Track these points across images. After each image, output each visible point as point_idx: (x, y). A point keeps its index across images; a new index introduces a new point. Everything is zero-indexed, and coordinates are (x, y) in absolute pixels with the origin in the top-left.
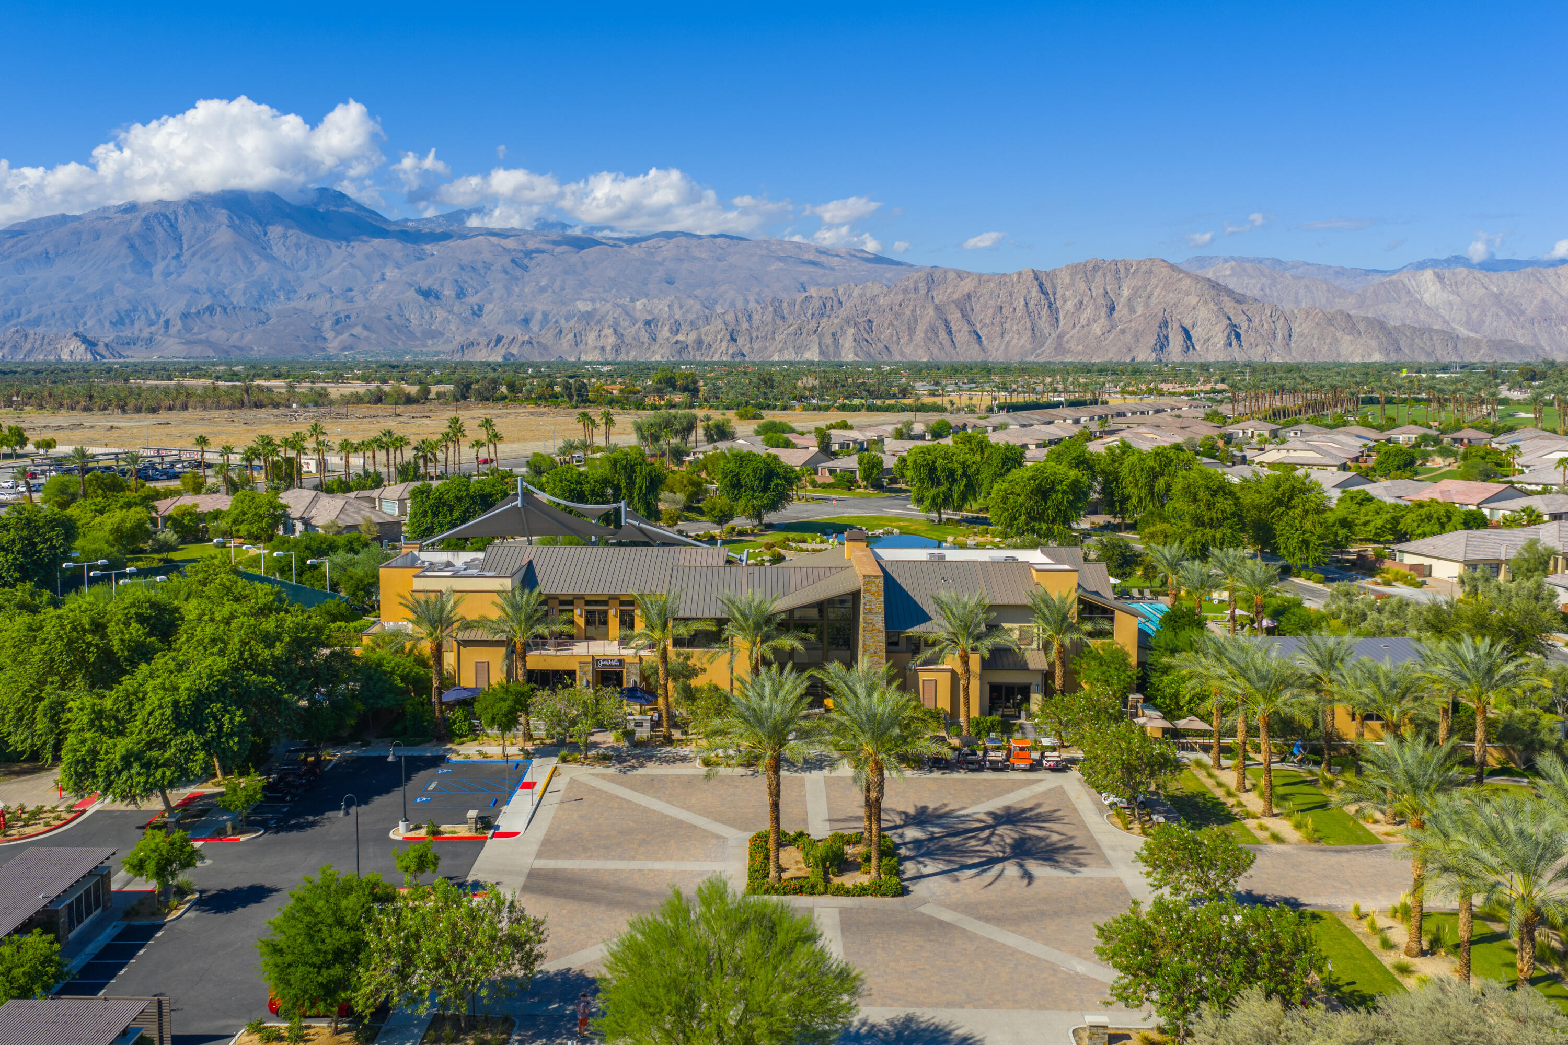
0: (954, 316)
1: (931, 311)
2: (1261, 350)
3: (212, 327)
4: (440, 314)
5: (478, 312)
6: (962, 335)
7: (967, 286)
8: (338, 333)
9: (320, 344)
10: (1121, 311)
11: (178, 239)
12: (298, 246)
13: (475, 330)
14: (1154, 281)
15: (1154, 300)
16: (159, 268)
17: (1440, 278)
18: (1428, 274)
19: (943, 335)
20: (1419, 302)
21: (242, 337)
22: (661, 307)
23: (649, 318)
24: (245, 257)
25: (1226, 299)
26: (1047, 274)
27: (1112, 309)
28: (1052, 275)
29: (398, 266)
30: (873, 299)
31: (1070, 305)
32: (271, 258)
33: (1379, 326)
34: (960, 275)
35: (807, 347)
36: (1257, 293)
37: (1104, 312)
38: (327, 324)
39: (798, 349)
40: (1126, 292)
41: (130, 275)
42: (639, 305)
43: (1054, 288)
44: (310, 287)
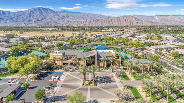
2: (140, 24)
3: (38, 22)
4: (60, 21)
5: (64, 21)
7: (112, 18)
11: (34, 13)
12: (46, 14)
14: (130, 18)
16: (32, 16)
17: (158, 17)
19: (109, 23)
20: (156, 19)
24: (41, 15)
25: (137, 19)
26: (120, 17)
29: (56, 16)
30: (103, 20)
31: (122, 20)
33: (151, 22)
35: (96, 24)
36: (140, 19)
37: (125, 21)
38: (49, 22)
40: (127, 19)
41: (29, 17)
42: (80, 20)
44: (47, 18)
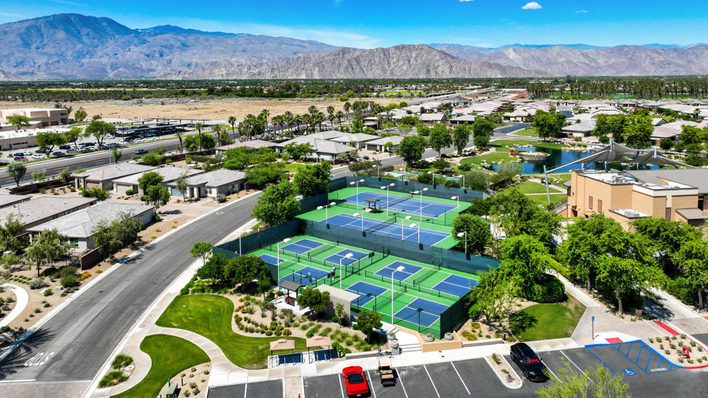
0: (354, 63)
1: (346, 62)
2: (461, 74)
3: (59, 68)
4: (154, 63)
5: (170, 62)
6: (357, 70)
7: (357, 53)
8: (113, 70)
9: (105, 73)
10: (413, 61)
11: (42, 35)
12: (94, 38)
13: (169, 69)
14: (424, 52)
15: (424, 59)
16: (34, 46)
17: (515, 50)
18: (511, 50)
19: (350, 70)
20: (509, 58)
21: (72, 72)
22: (243, 61)
23: (238, 64)
24: (72, 43)
25: (449, 58)
26: (386, 49)
27: (409, 61)
28: (388, 50)
29: (136, 46)
30: (323, 58)
31: (394, 60)
32: (82, 42)
33: (498, 66)
34: (354, 49)
35: (301, 74)
36: (458, 55)
37: (407, 62)
38: (108, 67)
39: (298, 75)
40: (414, 55)
41: (21, 49)
42: (233, 60)
43: (389, 54)
44: (100, 53)
